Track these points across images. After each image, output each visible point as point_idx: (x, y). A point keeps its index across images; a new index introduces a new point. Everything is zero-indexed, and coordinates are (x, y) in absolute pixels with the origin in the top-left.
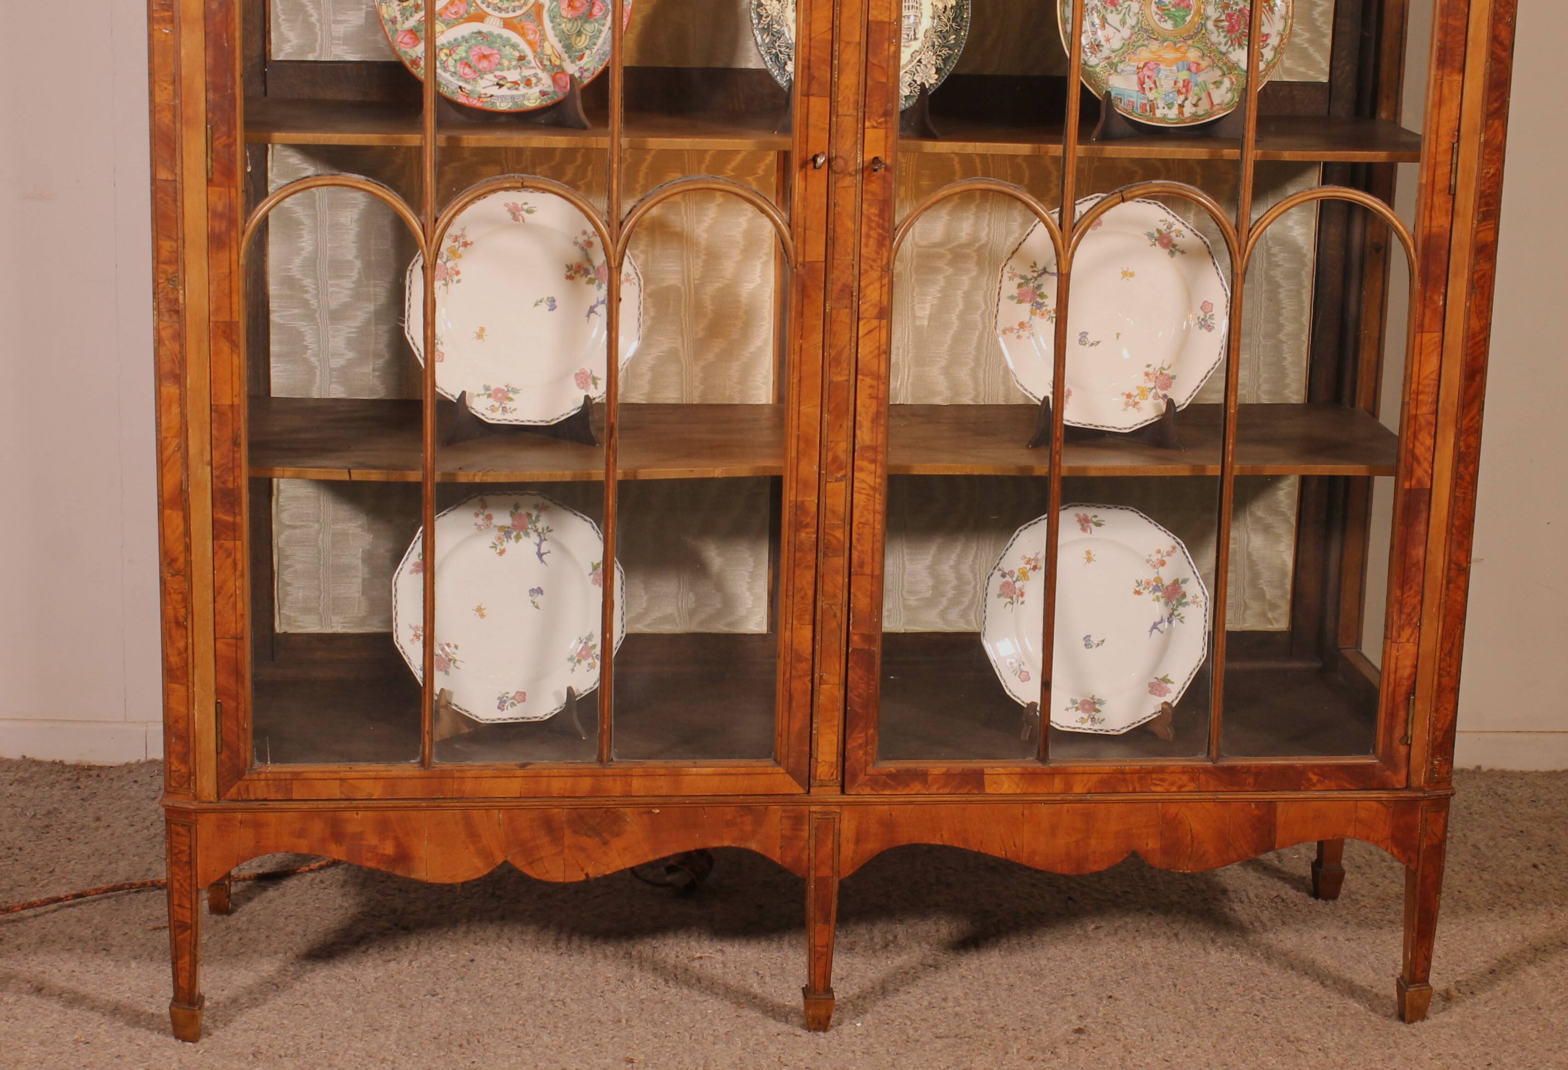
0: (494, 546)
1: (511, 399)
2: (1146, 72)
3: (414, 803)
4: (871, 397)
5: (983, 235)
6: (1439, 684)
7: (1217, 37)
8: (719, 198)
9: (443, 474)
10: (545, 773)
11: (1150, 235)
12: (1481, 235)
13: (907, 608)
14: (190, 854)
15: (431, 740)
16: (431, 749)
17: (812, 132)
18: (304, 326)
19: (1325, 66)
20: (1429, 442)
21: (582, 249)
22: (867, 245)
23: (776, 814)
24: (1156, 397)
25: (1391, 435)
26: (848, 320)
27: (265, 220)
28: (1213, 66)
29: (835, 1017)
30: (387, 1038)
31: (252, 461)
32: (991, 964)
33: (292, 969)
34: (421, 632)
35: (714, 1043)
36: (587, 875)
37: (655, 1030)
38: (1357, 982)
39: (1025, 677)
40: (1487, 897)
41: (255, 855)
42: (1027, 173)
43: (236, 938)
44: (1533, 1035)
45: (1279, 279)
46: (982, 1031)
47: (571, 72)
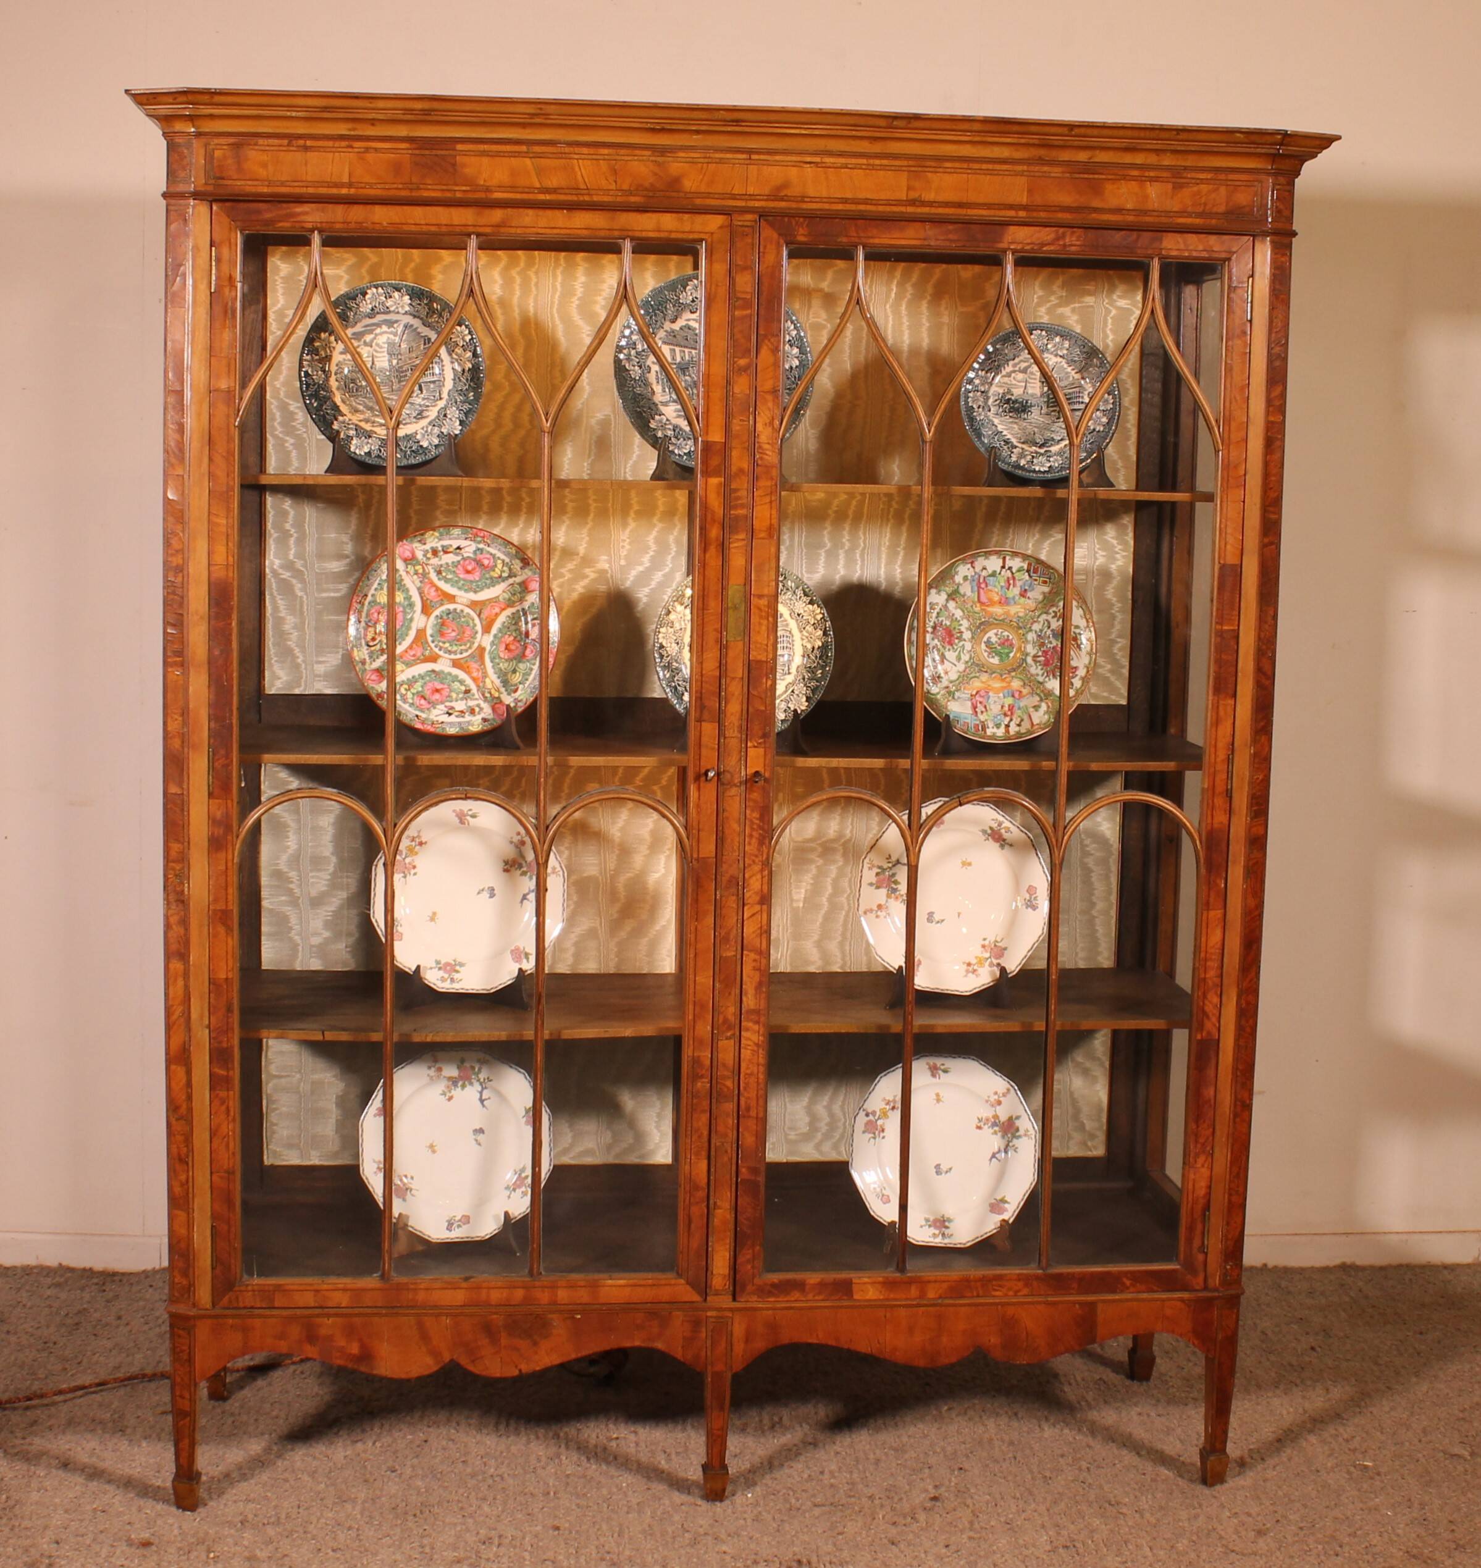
0: (444, 1094)
1: (457, 972)
2: (978, 698)
3: (375, 1311)
4: (755, 969)
5: (848, 832)
6: (1230, 1201)
7: (1036, 670)
8: (630, 804)
9: (401, 1035)
10: (484, 1285)
11: (984, 832)
12: (1254, 830)
13: (788, 1141)
14: (189, 1353)
15: (390, 1258)
16: (390, 1265)
17: (704, 752)
18: (287, 910)
19: (1124, 691)
20: (1216, 1000)
21: (517, 847)
22: (750, 844)
23: (678, 1317)
24: (992, 964)
25: (1187, 993)
26: (734, 905)
27: (258, 823)
28: (1032, 693)
29: (729, 1488)
30: (354, 1508)
31: (243, 1024)
32: (861, 1441)
33: (275, 1448)
34: (382, 1166)
35: (628, 1513)
36: (520, 1371)
37: (578, 1501)
38: (1167, 1452)
39: (886, 1200)
40: (1273, 1374)
41: (244, 1354)
42: (883, 782)
43: (230, 1421)
44: (1314, 1494)
45: (1091, 865)
46: (853, 1500)
47: (507, 703)
